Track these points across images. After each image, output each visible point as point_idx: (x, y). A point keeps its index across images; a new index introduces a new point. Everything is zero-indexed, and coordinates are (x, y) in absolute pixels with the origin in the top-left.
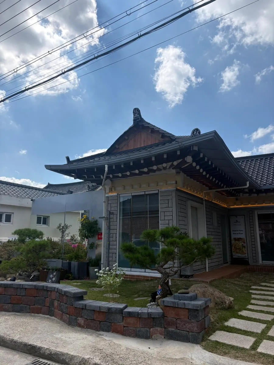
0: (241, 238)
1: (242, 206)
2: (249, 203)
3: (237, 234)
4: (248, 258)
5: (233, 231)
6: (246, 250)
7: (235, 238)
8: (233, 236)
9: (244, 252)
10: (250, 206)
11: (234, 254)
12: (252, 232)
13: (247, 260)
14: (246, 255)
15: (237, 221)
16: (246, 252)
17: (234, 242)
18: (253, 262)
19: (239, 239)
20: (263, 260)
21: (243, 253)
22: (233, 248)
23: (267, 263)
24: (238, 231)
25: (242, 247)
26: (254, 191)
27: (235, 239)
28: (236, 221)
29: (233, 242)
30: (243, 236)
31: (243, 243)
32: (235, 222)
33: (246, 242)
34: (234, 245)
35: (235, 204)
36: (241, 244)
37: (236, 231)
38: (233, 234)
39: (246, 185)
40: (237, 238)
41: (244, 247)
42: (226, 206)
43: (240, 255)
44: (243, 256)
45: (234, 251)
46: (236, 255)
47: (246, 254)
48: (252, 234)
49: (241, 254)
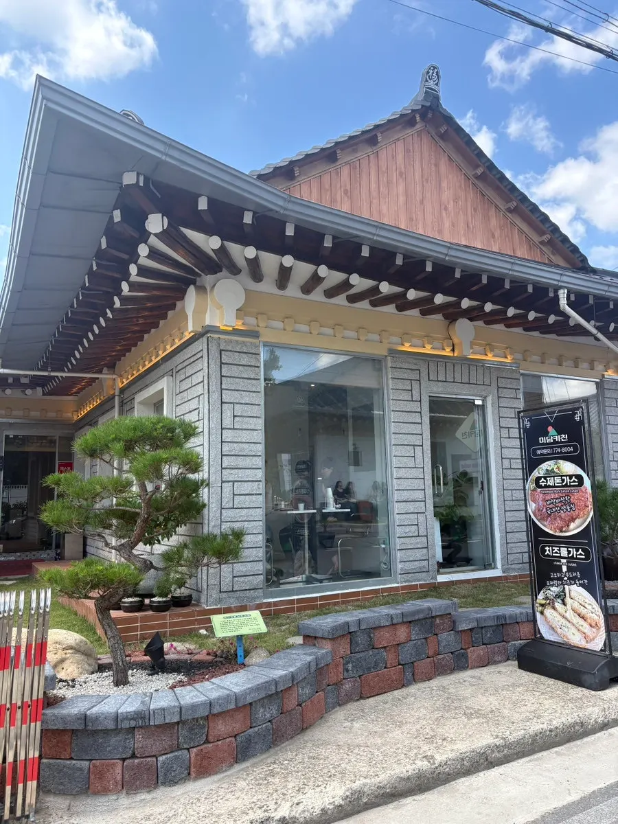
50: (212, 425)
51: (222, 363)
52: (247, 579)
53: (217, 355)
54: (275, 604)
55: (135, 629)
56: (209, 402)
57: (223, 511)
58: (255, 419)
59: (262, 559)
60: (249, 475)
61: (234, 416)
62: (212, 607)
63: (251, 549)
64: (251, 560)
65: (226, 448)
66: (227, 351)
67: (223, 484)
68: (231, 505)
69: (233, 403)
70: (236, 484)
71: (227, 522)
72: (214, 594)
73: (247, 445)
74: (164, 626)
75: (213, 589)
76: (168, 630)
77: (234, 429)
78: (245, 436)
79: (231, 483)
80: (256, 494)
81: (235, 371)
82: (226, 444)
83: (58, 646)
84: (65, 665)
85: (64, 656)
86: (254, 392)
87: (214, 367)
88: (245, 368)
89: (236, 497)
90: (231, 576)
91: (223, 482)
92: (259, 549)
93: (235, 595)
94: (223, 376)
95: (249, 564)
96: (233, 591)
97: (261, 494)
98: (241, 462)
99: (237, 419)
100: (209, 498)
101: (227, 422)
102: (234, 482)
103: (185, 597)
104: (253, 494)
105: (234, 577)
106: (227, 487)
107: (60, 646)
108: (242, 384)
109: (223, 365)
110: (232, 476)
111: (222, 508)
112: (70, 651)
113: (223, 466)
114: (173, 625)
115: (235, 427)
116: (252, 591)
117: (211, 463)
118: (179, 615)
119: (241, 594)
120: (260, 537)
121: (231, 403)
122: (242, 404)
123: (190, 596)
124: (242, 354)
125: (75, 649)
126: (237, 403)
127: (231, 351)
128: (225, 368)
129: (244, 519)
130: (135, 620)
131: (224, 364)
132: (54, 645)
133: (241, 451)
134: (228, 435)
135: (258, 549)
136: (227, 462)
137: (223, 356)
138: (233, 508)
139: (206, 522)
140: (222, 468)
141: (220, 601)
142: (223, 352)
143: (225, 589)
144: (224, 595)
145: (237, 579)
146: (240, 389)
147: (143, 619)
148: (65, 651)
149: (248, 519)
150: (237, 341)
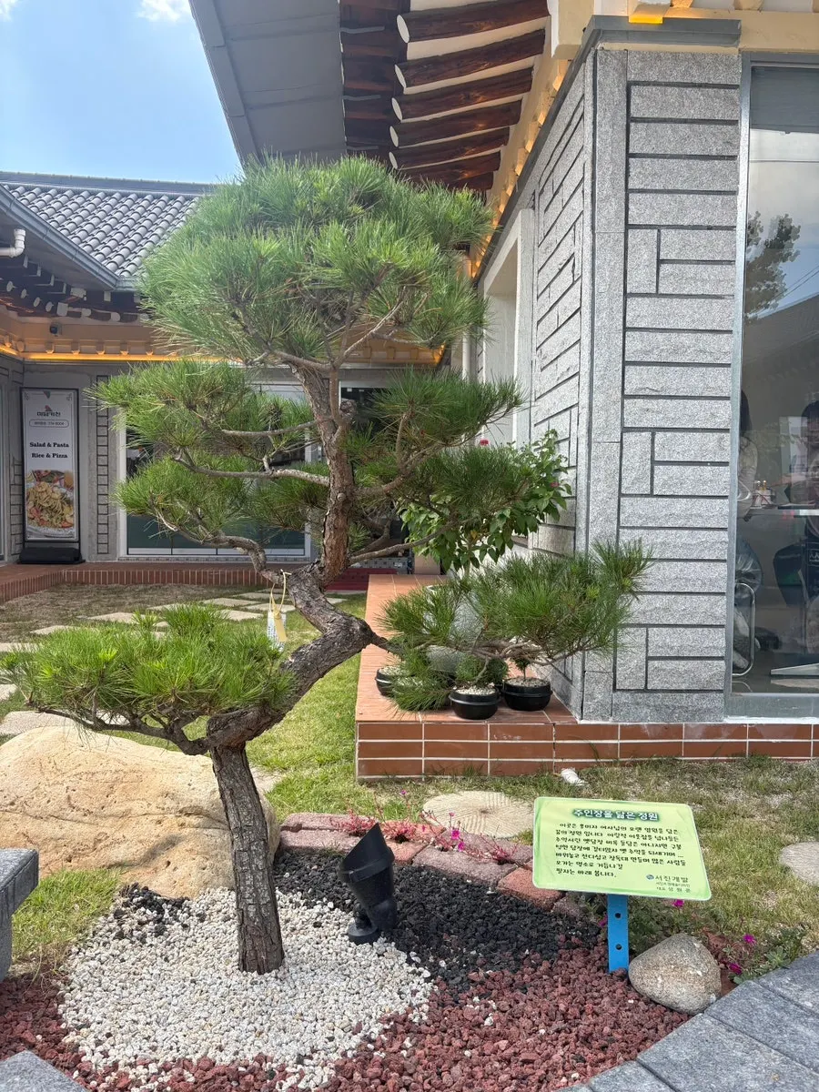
0: (59, 473)
1: (75, 356)
2: (100, 347)
3: (48, 456)
4: (79, 542)
5: (32, 445)
6: (75, 512)
7: (39, 472)
8: (32, 465)
9: (65, 520)
10: (101, 356)
11: (30, 526)
12: (103, 451)
13: (76, 546)
14: (74, 530)
15: (48, 409)
16: (74, 520)
17: (33, 485)
18: (98, 553)
19: (52, 476)
20: (130, 544)
21: (66, 524)
22: (29, 506)
23: (143, 553)
24: (49, 445)
25: (62, 503)
26: (107, 298)
27: (39, 476)
28: (44, 410)
29: (30, 485)
30: (67, 466)
31: (64, 490)
32: (41, 414)
33: (75, 485)
34: (32, 497)
35: (48, 346)
36: (58, 491)
37: (44, 445)
38: (33, 455)
39: (11, 243)
40: (46, 471)
41: (69, 503)
42: (14, 353)
43: (51, 531)
44: (62, 534)
45: (30, 518)
46: (39, 532)
47: (72, 525)
48: (103, 460)
49: (55, 527)
50: (601, 287)
51: (630, 119)
52: (681, 665)
53: (619, 96)
54: (755, 731)
55: (414, 750)
56: (593, 228)
57: (625, 501)
58: (718, 267)
59: (723, 622)
60: (698, 413)
61: (660, 262)
62: (593, 722)
63: (695, 598)
64: (695, 622)
65: (635, 344)
66: (647, 84)
67: (626, 436)
68: (645, 488)
69: (658, 227)
70: (659, 436)
71: (633, 528)
72: (600, 693)
73: (691, 335)
74: (480, 750)
75: (597, 682)
76: (489, 760)
77: (658, 295)
78: (685, 314)
79: (647, 435)
80: (713, 464)
81: (668, 138)
82: (637, 334)
83: (169, 803)
84: (175, 855)
85: (176, 831)
86: (719, 193)
87: (610, 133)
88: (696, 126)
89: (659, 469)
90: (643, 656)
91: (625, 430)
92: (718, 597)
93: (652, 699)
94: (634, 156)
95: (688, 631)
96: (645, 690)
97: (726, 464)
98: (673, 380)
99: (665, 268)
100: (589, 469)
101: (641, 278)
102: (654, 431)
103: (534, 690)
104: (704, 464)
105: (648, 659)
106: (637, 445)
107: (173, 804)
108: (680, 173)
109: (632, 124)
110: (649, 415)
111: (621, 495)
112: (194, 820)
113: (627, 392)
114: (499, 750)
115: (661, 291)
116: (696, 696)
117: (596, 383)
118: (513, 732)
119: (669, 700)
120: (722, 569)
121: (651, 227)
122: (682, 227)
123: (546, 689)
124: (688, 90)
125: (208, 816)
126: (669, 227)
127: (656, 84)
128: (638, 131)
129: (680, 523)
130: (413, 730)
131: (636, 120)
132: (159, 800)
133: (675, 352)
134: (641, 312)
135: (713, 598)
136: (637, 379)
137: (635, 99)
138: (651, 495)
139: (582, 525)
140: (624, 397)
141: (614, 709)
142: (634, 90)
143: (626, 685)
144: (625, 698)
145: (656, 663)
146: (679, 187)
147: (434, 729)
148: (184, 819)
149: (691, 523)
150: (675, 56)
